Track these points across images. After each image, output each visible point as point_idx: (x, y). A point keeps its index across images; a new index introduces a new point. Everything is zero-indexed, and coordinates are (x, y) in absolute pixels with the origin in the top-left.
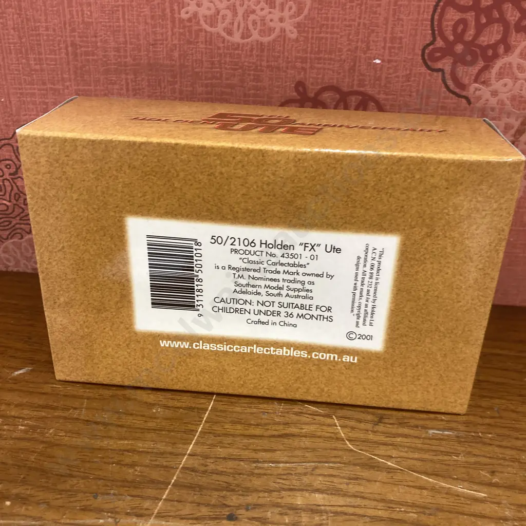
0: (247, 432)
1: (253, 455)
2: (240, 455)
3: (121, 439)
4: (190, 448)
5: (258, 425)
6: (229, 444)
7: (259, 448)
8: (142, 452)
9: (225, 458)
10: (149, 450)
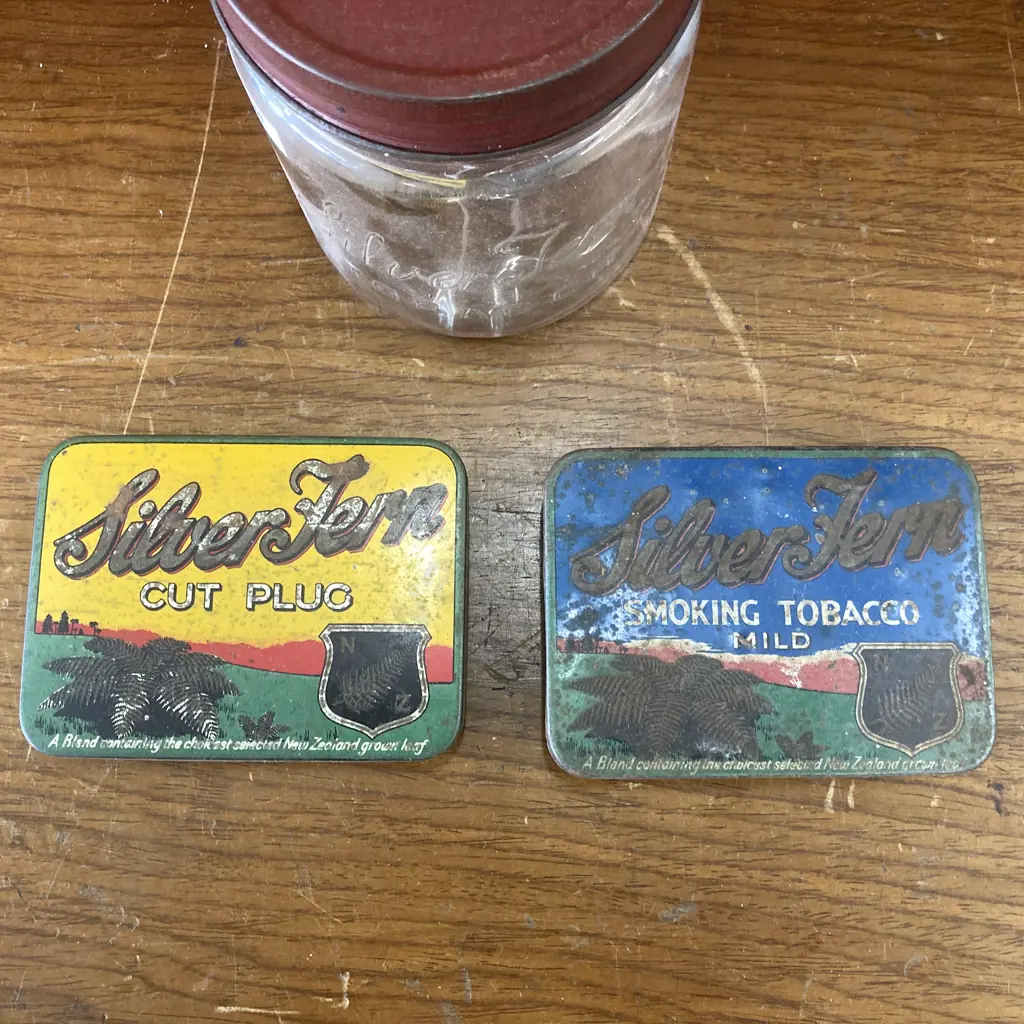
0: (253, 210)
1: (262, 248)
2: (245, 250)
3: (89, 237)
4: (181, 243)
5: (267, 195)
6: (230, 232)
7: (269, 235)
8: (120, 255)
9: (226, 256)
10: (130, 252)
